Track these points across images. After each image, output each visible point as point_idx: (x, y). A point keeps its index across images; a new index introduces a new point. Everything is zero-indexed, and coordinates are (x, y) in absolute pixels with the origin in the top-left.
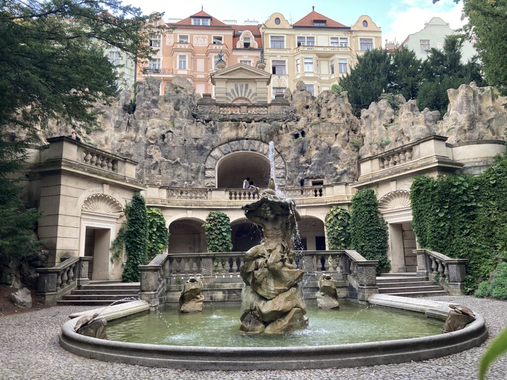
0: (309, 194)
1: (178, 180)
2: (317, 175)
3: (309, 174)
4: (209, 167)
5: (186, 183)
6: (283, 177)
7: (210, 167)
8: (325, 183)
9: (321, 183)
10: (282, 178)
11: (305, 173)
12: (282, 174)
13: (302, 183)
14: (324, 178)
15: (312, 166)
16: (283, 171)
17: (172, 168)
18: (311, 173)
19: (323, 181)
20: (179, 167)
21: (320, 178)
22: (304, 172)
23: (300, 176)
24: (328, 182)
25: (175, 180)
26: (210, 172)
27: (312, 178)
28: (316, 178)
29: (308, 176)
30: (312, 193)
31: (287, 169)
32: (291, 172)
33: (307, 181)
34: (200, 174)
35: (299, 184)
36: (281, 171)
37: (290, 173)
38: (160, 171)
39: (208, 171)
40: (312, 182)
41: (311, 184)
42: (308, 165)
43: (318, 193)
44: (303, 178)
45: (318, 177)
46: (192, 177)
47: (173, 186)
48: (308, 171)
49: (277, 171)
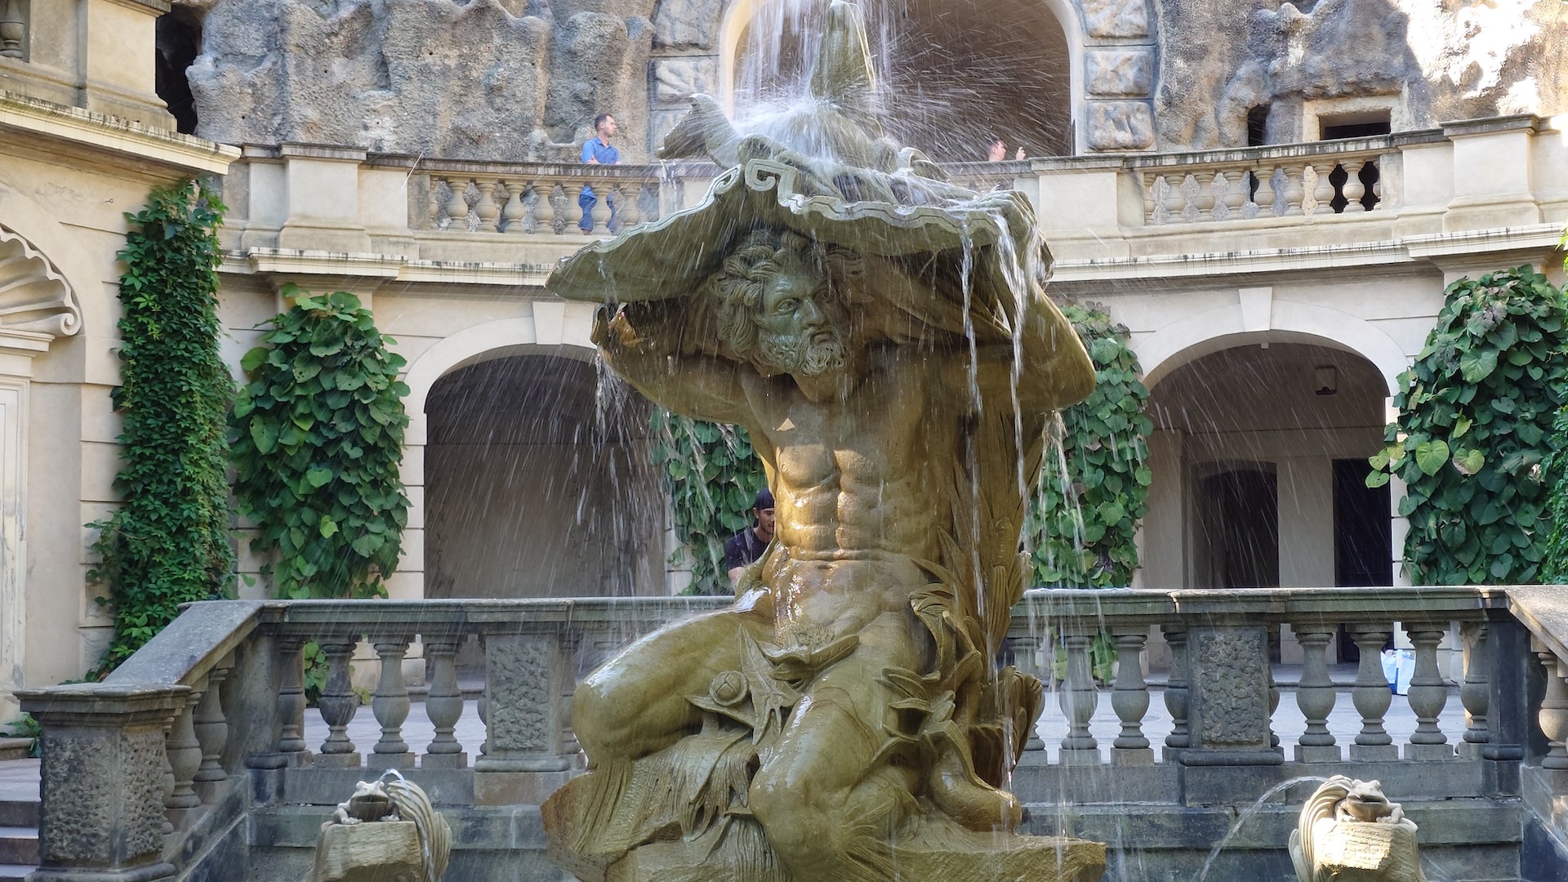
0: (1291, 192)
1: (492, 116)
2: (1350, 76)
3: (1301, 69)
4: (680, 38)
5: (539, 134)
6: (1140, 94)
7: (682, 34)
8: (1402, 120)
9: (1378, 126)
10: (1128, 95)
11: (1275, 65)
12: (1130, 74)
13: (1256, 125)
14: (1397, 94)
15: (1324, 17)
16: (1137, 52)
17: (455, 43)
18: (1317, 61)
19: (1387, 113)
20: (497, 40)
21: (1369, 93)
22: (1272, 55)
23: (1249, 81)
24: (1419, 118)
25: (474, 123)
26: (684, 65)
27: (1323, 95)
28: (1343, 96)
29: (1292, 81)
30: (1316, 184)
31: (1162, 39)
32: (1189, 56)
33: (1291, 111)
34: (624, 80)
35: (1236, 132)
36: (1122, 53)
37: (1180, 63)
38: (383, 64)
39: (677, 64)
40: (1322, 119)
41: (1310, 131)
42: (1296, 13)
43: (1352, 187)
44: (1265, 98)
45: (1361, 89)
46: (576, 97)
47: (462, 154)
48: (1297, 52)
49: (1099, 54)
